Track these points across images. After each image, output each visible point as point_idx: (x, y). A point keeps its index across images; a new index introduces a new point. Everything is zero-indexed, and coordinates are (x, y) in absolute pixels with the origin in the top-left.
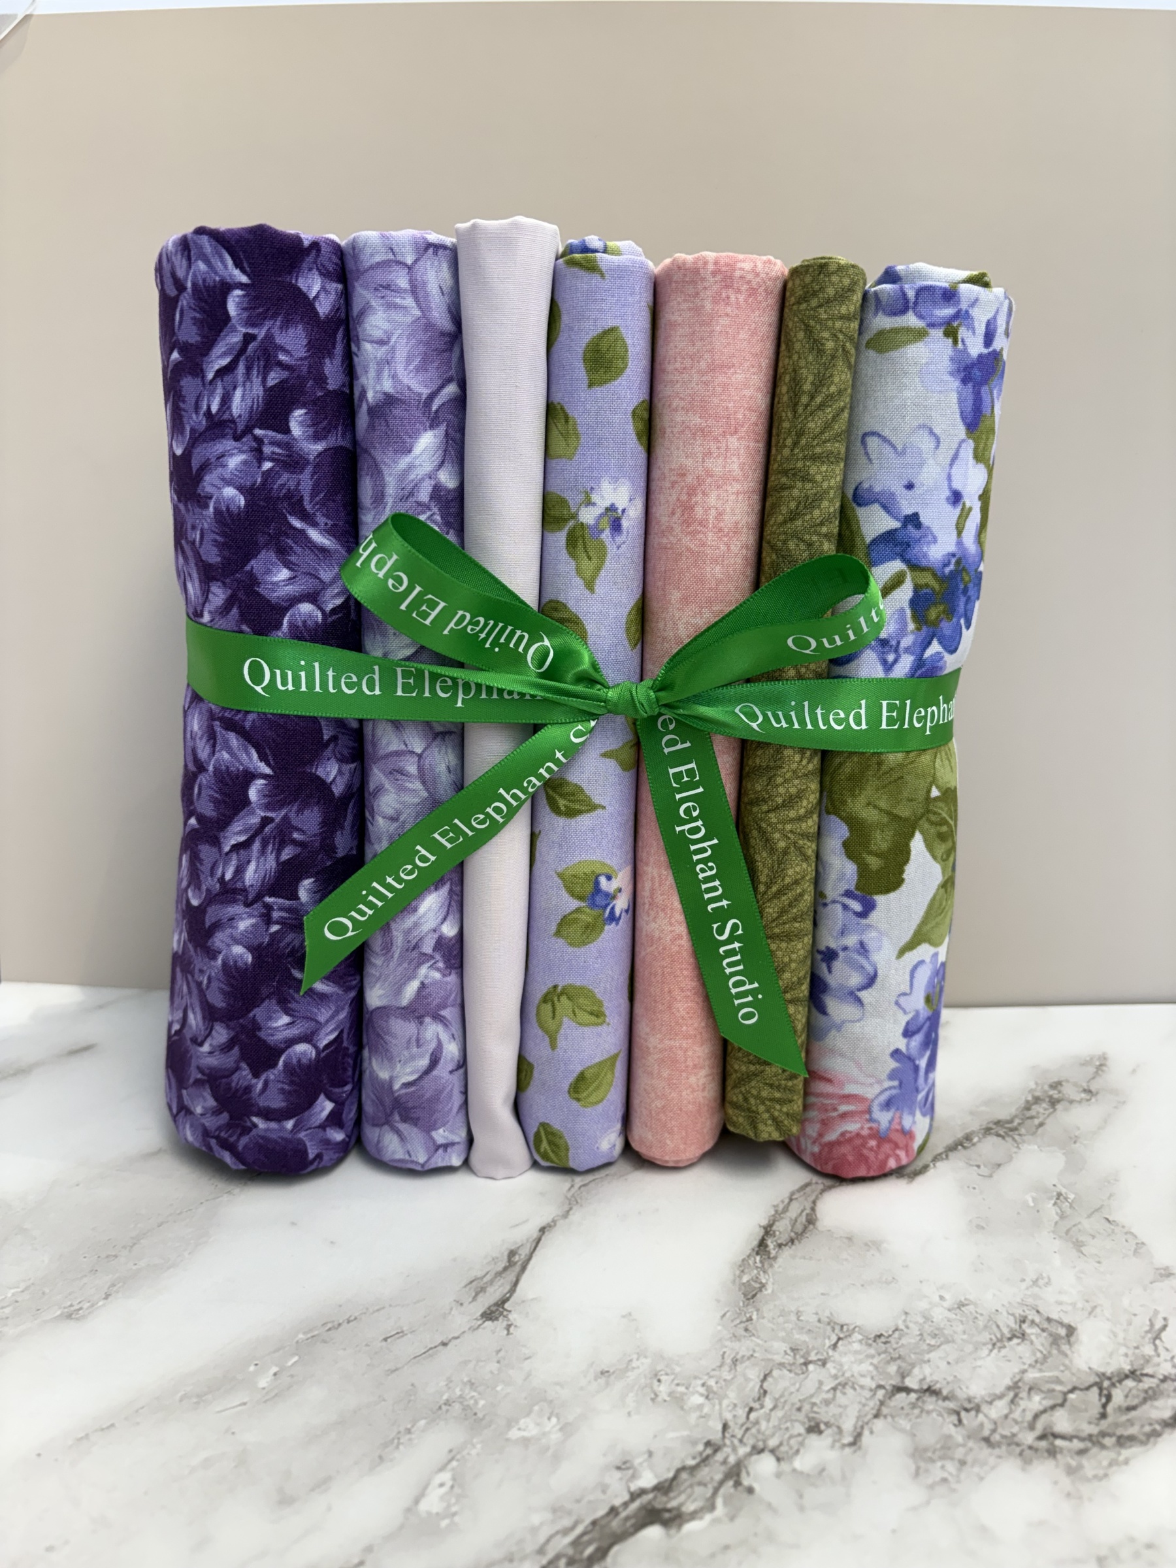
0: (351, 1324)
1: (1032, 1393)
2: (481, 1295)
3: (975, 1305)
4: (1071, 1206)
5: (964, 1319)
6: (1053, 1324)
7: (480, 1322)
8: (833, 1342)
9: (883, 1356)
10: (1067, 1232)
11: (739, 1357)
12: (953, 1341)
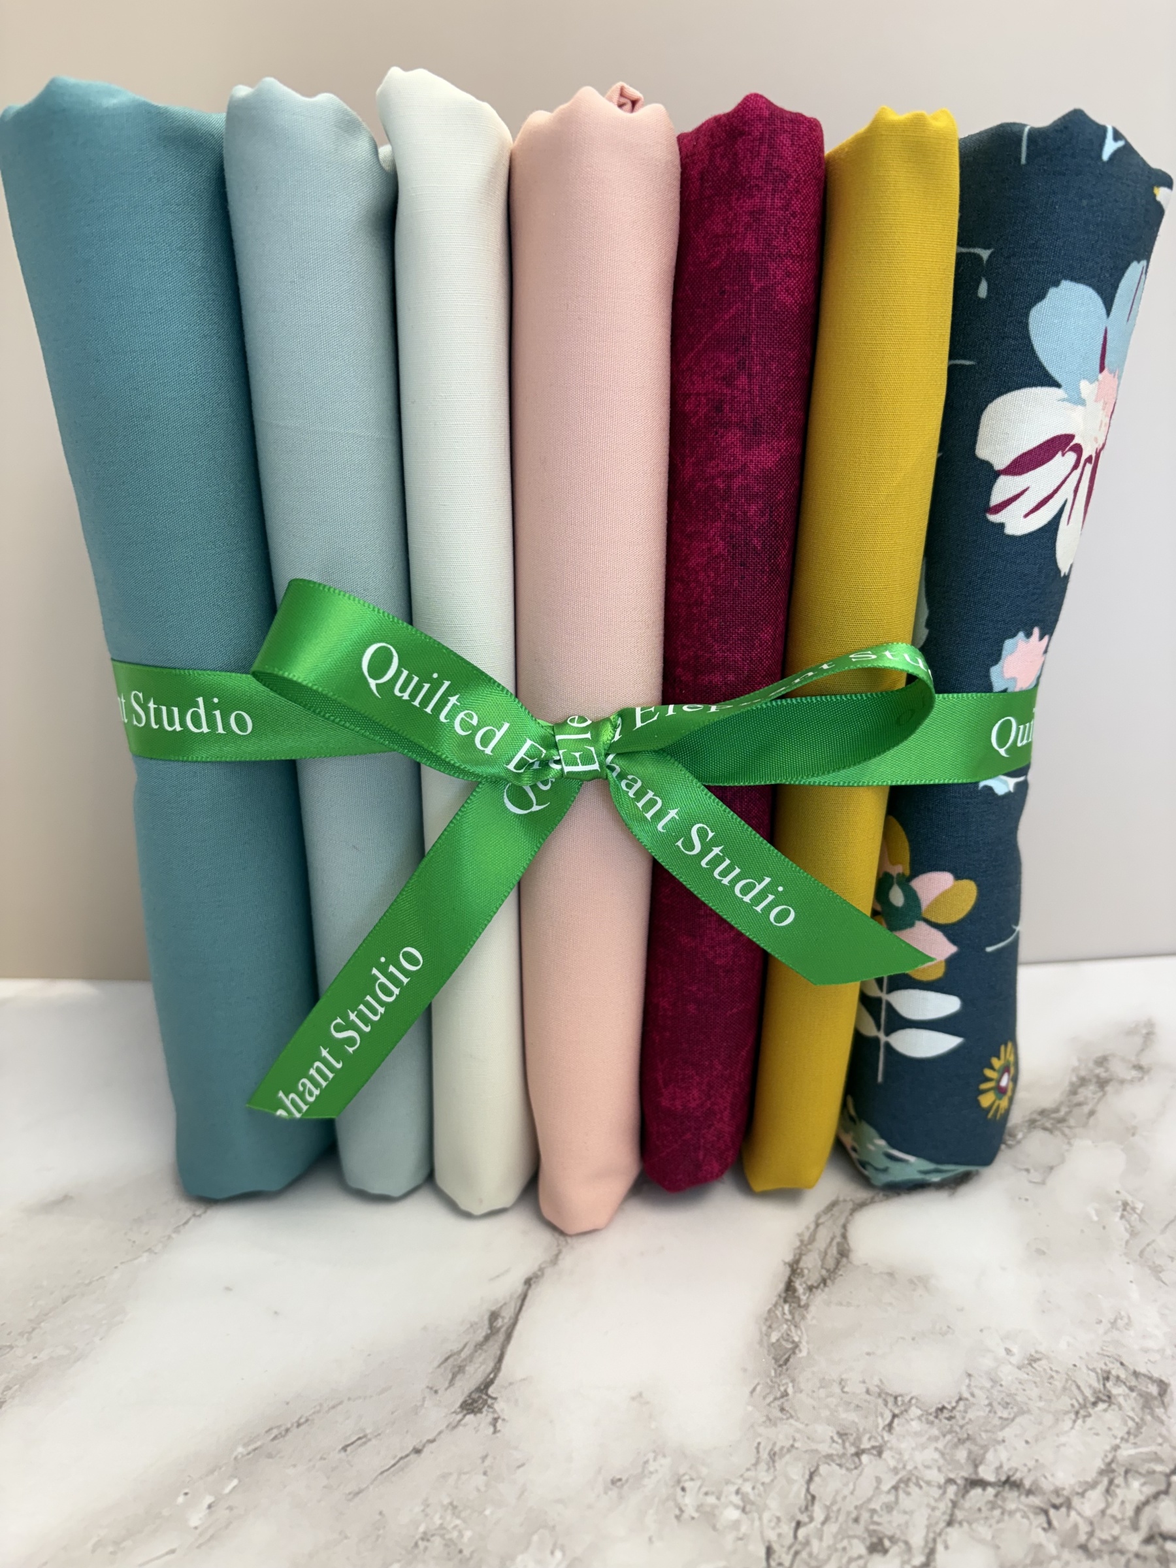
0: (302, 1428)
1: (1129, 1475)
2: (459, 1377)
3: (1048, 1358)
4: (1141, 1220)
5: (1038, 1380)
6: (1142, 1379)
7: (460, 1416)
8: (887, 1422)
9: (949, 1437)
10: (1141, 1253)
11: (777, 1449)
12: (1029, 1412)
